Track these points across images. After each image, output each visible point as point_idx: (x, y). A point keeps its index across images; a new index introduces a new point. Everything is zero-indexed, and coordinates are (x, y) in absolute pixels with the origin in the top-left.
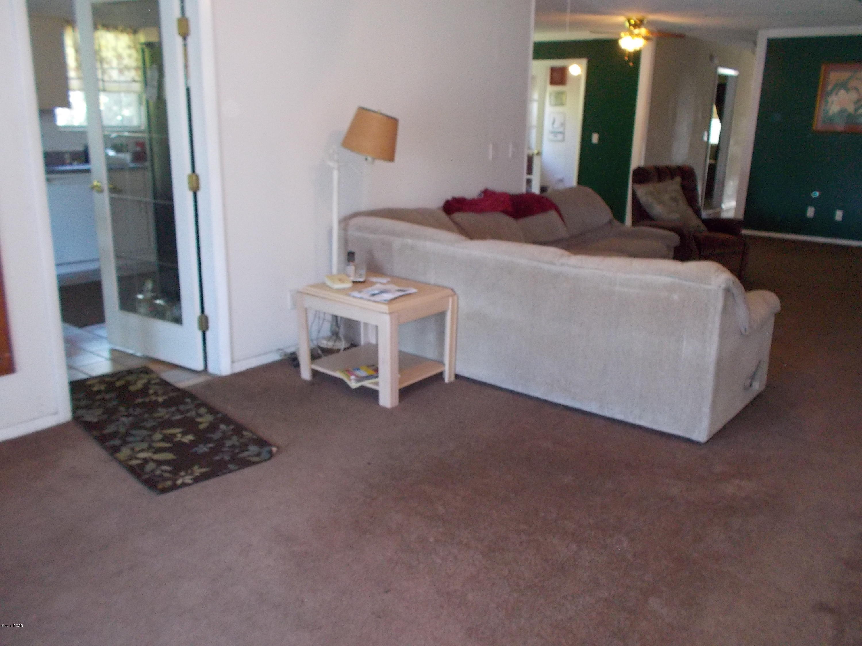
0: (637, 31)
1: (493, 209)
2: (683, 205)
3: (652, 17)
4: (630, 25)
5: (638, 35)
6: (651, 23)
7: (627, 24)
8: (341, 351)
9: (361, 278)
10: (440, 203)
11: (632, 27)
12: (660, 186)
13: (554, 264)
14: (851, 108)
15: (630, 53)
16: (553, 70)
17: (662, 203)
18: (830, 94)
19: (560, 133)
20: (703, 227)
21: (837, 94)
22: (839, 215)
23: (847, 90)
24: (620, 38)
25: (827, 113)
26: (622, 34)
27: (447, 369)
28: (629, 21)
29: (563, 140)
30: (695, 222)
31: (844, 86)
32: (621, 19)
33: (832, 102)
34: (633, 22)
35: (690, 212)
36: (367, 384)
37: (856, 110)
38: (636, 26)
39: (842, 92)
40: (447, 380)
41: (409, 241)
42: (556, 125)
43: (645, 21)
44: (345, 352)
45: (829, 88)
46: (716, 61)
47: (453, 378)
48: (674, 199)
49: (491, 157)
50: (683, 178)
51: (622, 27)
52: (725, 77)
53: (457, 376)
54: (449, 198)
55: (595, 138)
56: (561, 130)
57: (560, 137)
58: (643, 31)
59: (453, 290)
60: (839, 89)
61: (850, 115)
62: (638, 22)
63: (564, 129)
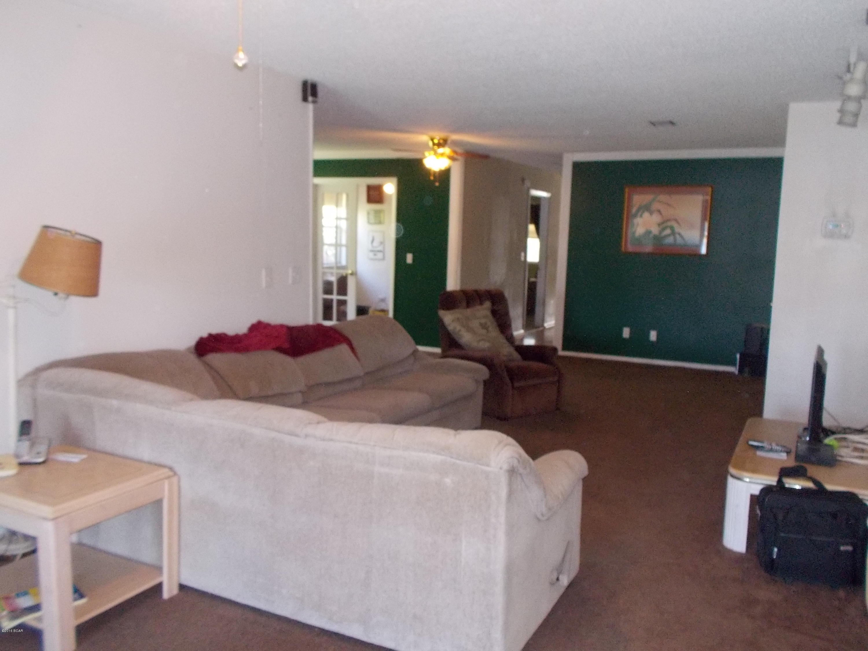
0: (441, 150)
1: (261, 346)
2: (494, 333)
3: (455, 137)
4: (434, 144)
5: (442, 155)
6: (455, 143)
7: (431, 143)
8: (18, 557)
9: (40, 457)
10: (192, 342)
11: (436, 147)
12: (468, 312)
13: (297, 436)
14: (655, 230)
15: (435, 173)
16: (370, 188)
17: (469, 329)
18: (635, 216)
19: (380, 251)
20: (516, 355)
21: (641, 216)
22: (653, 336)
23: (651, 213)
24: (425, 157)
25: (634, 233)
26: (427, 154)
27: (165, 579)
28: (432, 140)
29: (384, 259)
30: (507, 350)
31: (647, 208)
32: (424, 138)
33: (638, 224)
34: (436, 141)
35: (502, 339)
36: (28, 619)
37: (660, 232)
38: (439, 145)
39: (646, 215)
40: (166, 595)
41: (115, 403)
42: (376, 244)
43: (449, 142)
44: (23, 560)
45: (634, 210)
46: (528, 183)
47: (175, 591)
48: (484, 326)
49: (264, 284)
50: (493, 304)
51: (425, 147)
52: (538, 199)
53: (182, 587)
54: (205, 335)
55: (409, 258)
56: (380, 248)
57: (380, 255)
58: (447, 150)
59: (171, 469)
60: (644, 212)
61: (656, 238)
62: (441, 141)
63: (384, 248)
